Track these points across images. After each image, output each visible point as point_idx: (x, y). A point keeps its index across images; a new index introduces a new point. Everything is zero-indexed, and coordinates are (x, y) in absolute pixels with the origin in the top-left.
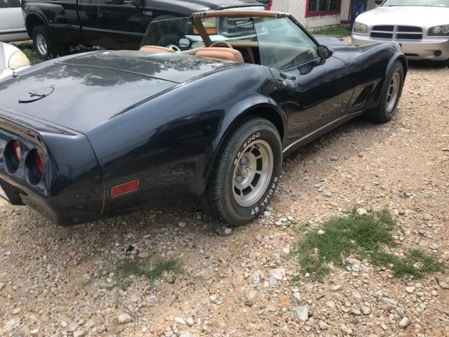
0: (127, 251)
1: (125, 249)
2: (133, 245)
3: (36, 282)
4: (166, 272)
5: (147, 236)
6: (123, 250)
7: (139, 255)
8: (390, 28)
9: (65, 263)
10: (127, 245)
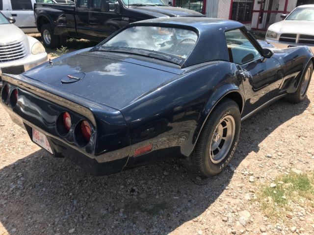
0: (130, 192)
1: (129, 191)
2: (134, 188)
3: (67, 214)
4: (162, 211)
5: (143, 182)
6: (127, 191)
7: (140, 196)
8: (294, 35)
9: (86, 200)
10: (130, 188)
